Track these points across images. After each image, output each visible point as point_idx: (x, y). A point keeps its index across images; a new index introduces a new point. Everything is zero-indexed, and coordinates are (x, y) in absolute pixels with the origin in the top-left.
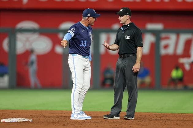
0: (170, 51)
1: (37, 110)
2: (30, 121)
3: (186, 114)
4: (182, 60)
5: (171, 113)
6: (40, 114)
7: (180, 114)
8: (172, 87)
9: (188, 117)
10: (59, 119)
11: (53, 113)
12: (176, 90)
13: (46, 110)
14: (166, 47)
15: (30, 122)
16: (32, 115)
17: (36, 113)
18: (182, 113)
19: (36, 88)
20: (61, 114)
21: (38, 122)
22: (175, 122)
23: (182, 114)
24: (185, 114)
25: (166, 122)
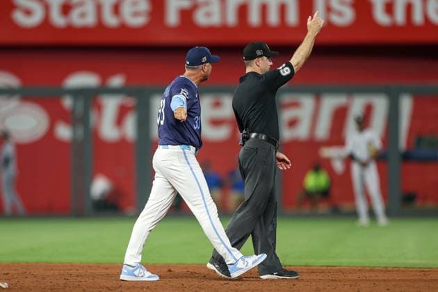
0: (302, 132)
1: (19, 263)
2: (4, 286)
3: (337, 268)
4: (328, 152)
5: (305, 266)
6: (25, 270)
7: (325, 268)
8: (306, 209)
9: (340, 273)
10: (65, 281)
11: (52, 269)
12: (314, 216)
13: (37, 263)
14: (293, 123)
15: (4, 289)
16: (8, 274)
17: (15, 270)
18: (328, 266)
19: (15, 216)
20: (70, 270)
21: (21, 289)
22: (314, 283)
23: (329, 268)
24: (333, 268)
25: (294, 285)
